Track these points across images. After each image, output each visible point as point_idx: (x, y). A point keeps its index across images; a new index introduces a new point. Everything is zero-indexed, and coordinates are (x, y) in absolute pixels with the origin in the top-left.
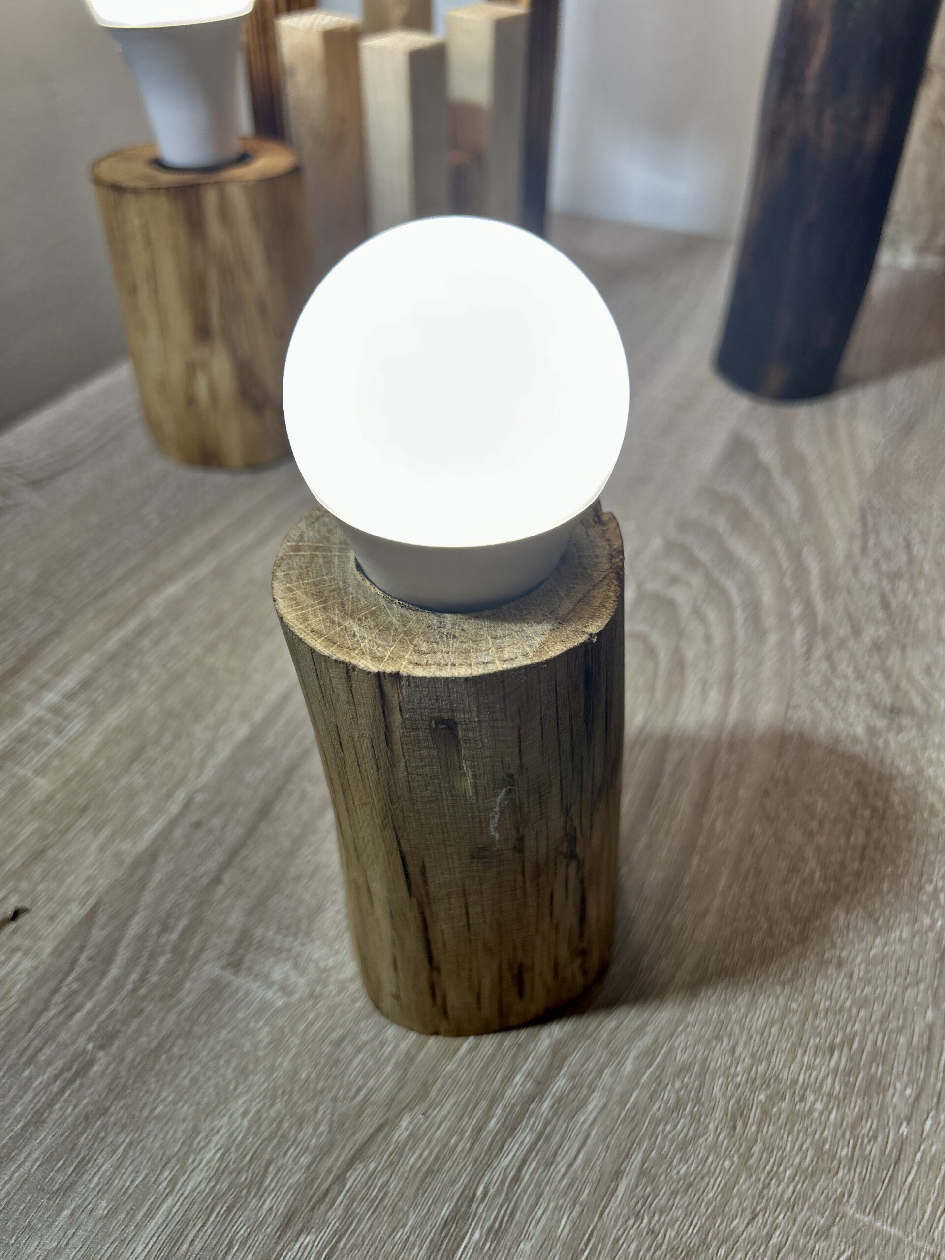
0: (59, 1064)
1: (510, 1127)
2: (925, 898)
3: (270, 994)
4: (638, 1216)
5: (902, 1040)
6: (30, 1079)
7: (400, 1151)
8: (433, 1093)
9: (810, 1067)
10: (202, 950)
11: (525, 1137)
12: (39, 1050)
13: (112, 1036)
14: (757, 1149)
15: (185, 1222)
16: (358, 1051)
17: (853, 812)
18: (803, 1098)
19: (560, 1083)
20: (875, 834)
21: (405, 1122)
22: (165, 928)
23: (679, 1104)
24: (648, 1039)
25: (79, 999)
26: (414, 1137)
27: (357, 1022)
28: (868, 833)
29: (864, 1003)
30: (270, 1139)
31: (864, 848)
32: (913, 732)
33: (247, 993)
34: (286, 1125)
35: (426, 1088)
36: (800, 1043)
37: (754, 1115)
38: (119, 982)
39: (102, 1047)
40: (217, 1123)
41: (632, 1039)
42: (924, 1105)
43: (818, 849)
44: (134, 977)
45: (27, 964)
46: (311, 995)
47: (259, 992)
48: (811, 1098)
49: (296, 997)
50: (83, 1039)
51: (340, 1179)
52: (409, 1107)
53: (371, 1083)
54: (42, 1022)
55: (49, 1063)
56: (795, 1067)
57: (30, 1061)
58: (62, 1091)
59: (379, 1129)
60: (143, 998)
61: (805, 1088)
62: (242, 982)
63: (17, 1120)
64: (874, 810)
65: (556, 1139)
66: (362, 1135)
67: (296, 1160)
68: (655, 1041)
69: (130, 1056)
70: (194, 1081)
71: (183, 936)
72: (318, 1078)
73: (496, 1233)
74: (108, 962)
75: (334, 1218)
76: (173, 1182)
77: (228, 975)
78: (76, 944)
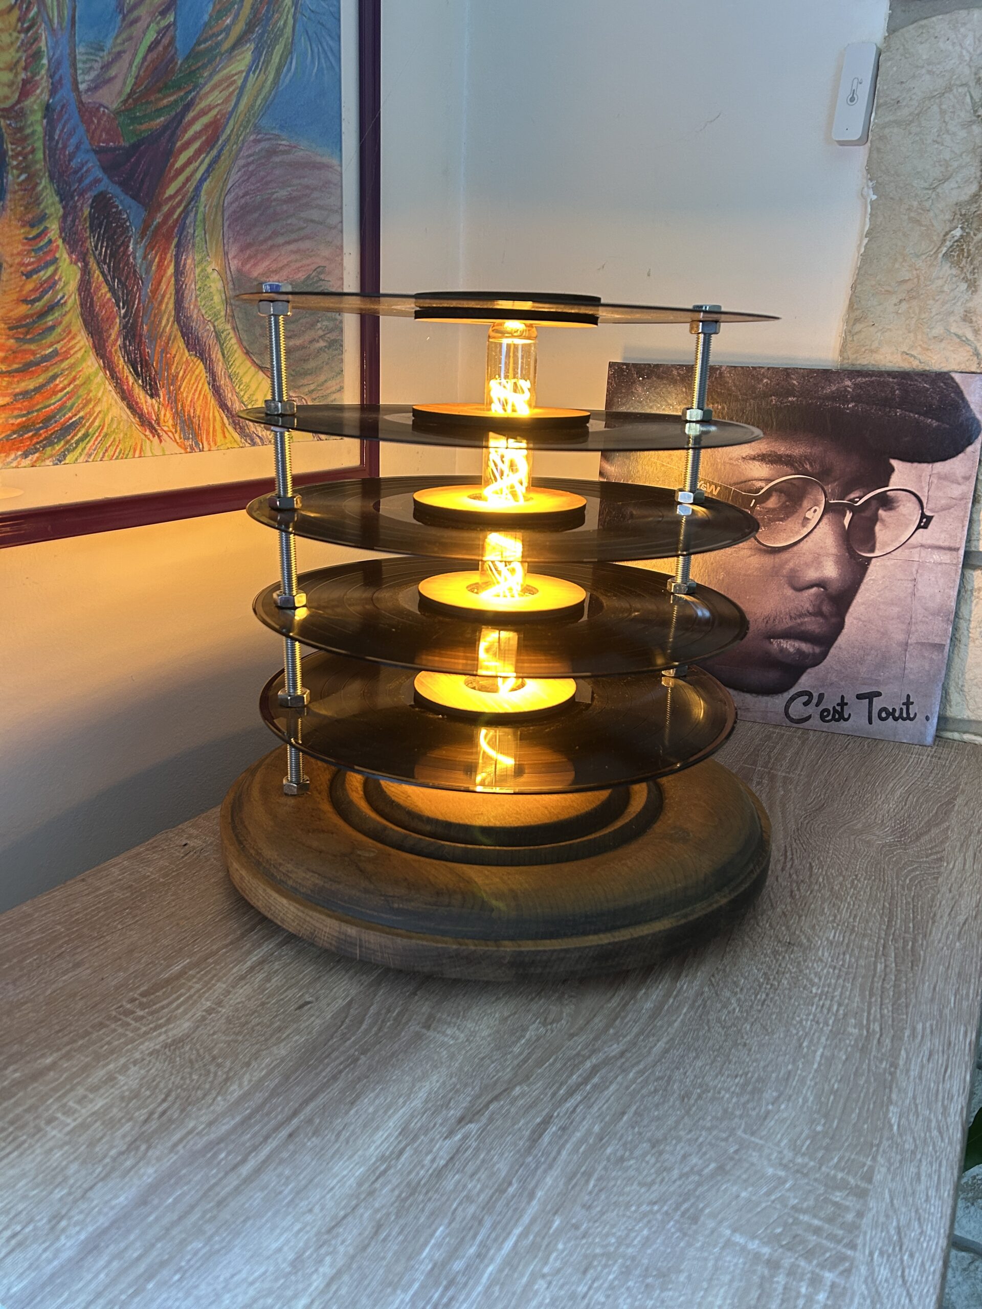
0: (342, 1059)
1: (571, 1093)
2: (795, 1022)
3: (446, 1039)
4: (633, 1128)
5: (774, 1075)
6: (328, 1064)
7: (516, 1099)
8: (531, 1079)
9: (724, 1082)
10: (409, 1020)
11: (578, 1097)
12: (329, 1054)
13: (368, 1050)
14: (694, 1109)
15: (412, 1116)
16: (493, 1062)
17: (760, 986)
18: (719, 1093)
19: (596, 1080)
20: (771, 995)
21: (518, 1088)
22: (389, 1011)
23: (656, 1091)
24: (641, 1066)
25: (348, 1036)
26: (523, 1094)
27: (492, 1051)
28: (767, 995)
29: (756, 1060)
30: (451, 1091)
31: (765, 1000)
32: (801, 954)
33: (434, 1038)
34: (458, 1086)
35: (528, 1077)
36: (720, 1073)
37: (694, 1096)
38: (367, 1031)
39: (362, 1054)
40: (424, 1084)
41: (633, 1066)
42: (781, 1099)
43: (739, 1000)
44: (375, 1029)
45: (318, 1021)
46: (467, 1040)
47: (441, 1038)
48: (723, 1092)
49: (460, 1041)
50: (352, 1051)
51: (487, 1106)
52: (520, 1084)
53: (500, 1074)
54: (330, 1043)
55: (337, 1058)
56: (716, 1081)
57: (326, 1057)
58: (345, 1068)
59: (505, 1090)
60: (381, 1037)
61: (721, 1089)
62: (431, 1034)
63: (325, 1077)
64: (772, 985)
65: (593, 1100)
66: (496, 1092)
67: (464, 1098)
68: (645, 1067)
69: (377, 1059)
70: (411, 1068)
71: (398, 1015)
72: (473, 1071)
73: (563, 1129)
74: (361, 1023)
75: (484, 1120)
76: (405, 1103)
77: (424, 1031)
78: (344, 1015)
